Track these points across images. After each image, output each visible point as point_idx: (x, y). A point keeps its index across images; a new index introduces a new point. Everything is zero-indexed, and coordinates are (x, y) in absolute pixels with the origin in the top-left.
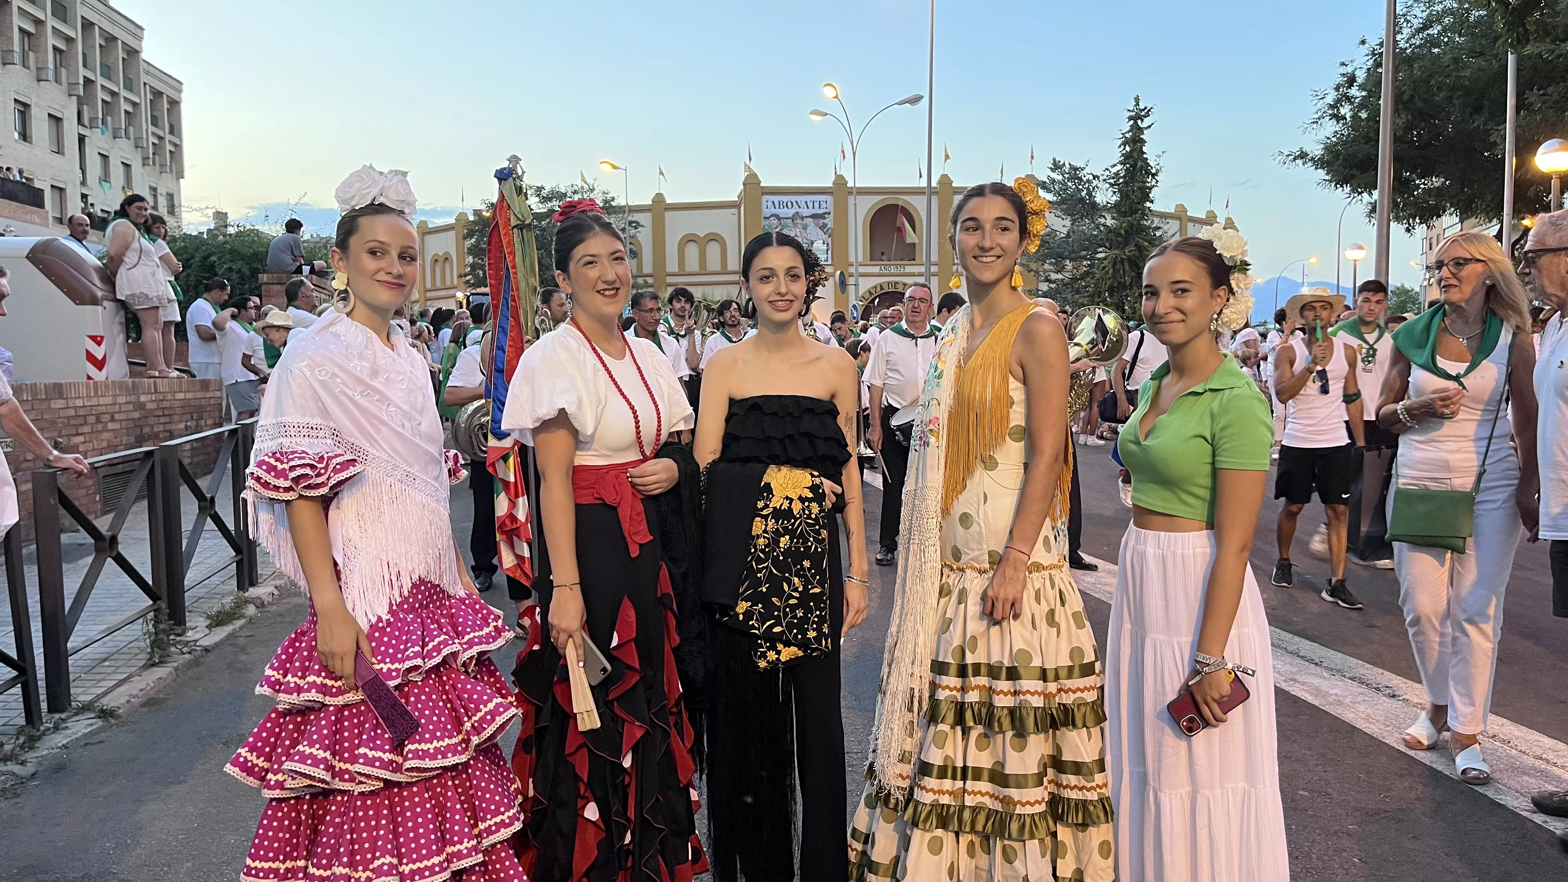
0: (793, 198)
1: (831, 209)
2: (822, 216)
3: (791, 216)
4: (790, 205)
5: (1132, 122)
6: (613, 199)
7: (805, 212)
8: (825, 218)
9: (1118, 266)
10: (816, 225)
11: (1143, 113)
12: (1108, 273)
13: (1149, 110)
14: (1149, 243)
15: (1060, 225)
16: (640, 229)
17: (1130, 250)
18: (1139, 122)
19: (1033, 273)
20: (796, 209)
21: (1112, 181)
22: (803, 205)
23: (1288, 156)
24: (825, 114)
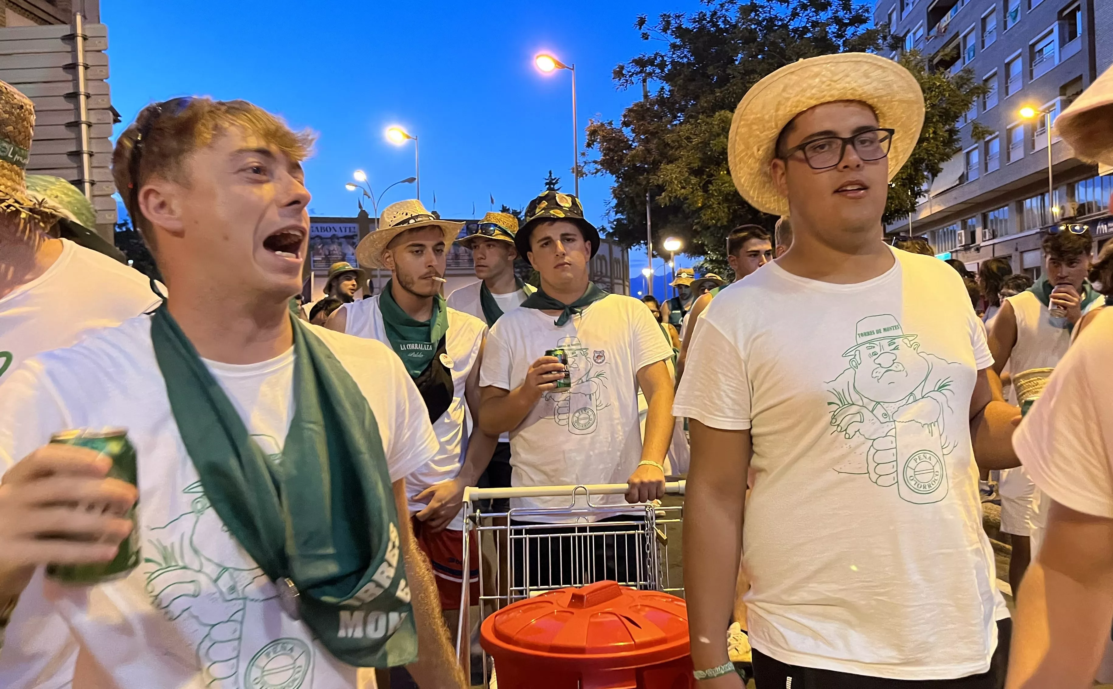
0: (331, 225)
1: (358, 232)
2: (352, 237)
3: (330, 237)
4: (329, 230)
7: (340, 234)
8: (354, 239)
10: (348, 243)
13: (558, 180)
20: (333, 232)
22: (338, 229)
24: (356, 186)
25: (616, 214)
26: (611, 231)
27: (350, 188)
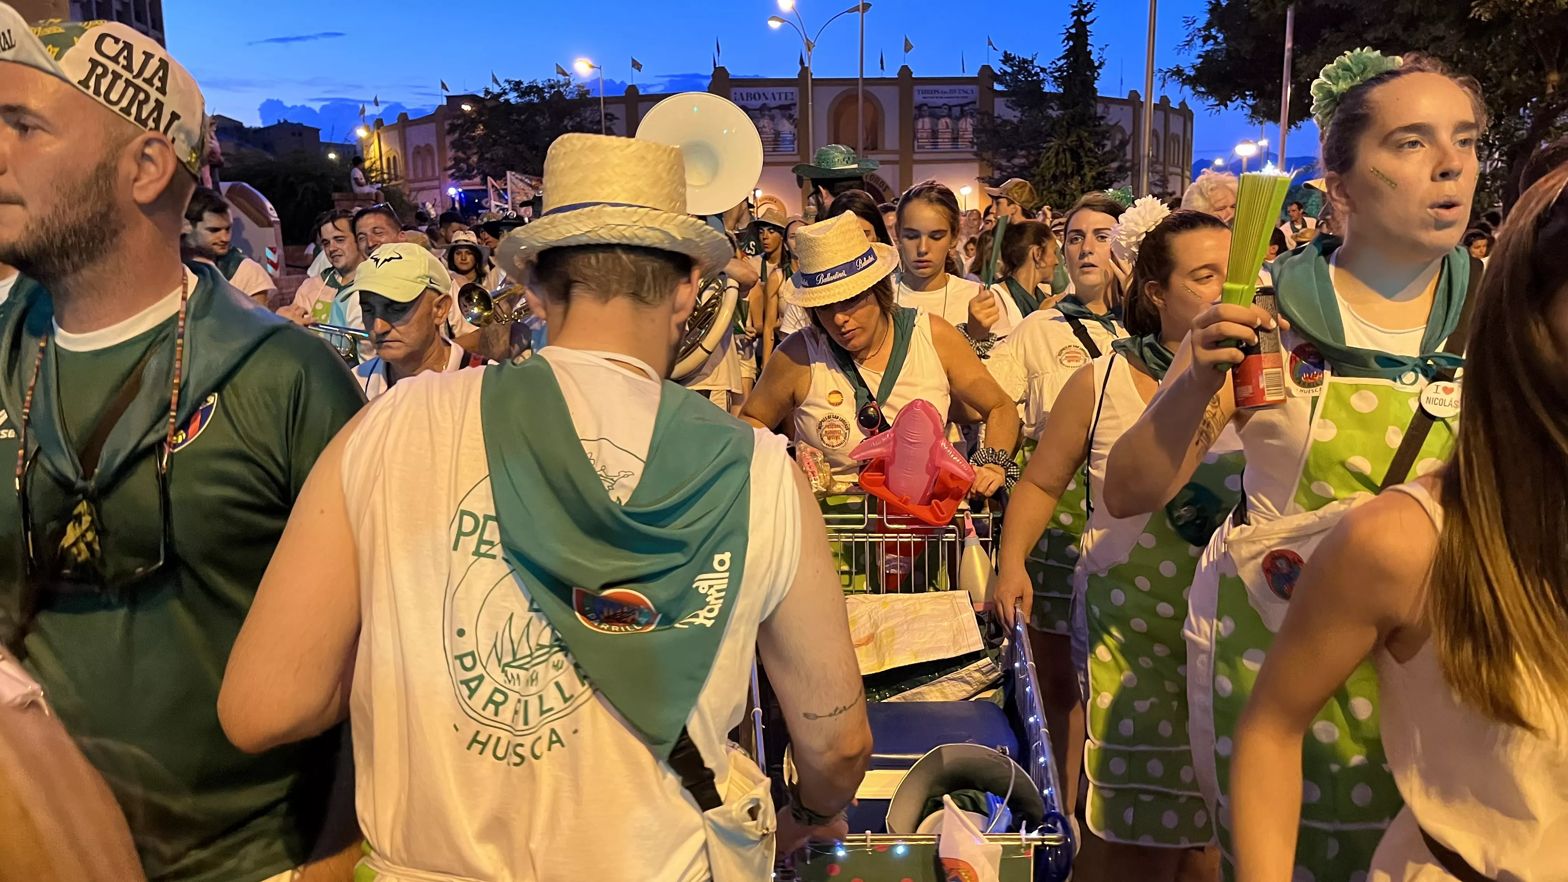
0: (760, 90)
1: (797, 100)
2: (788, 107)
3: (758, 107)
4: (757, 96)
5: (1075, 18)
6: (588, 92)
7: (772, 103)
8: (790, 109)
9: (1061, 155)
10: (784, 116)
11: (1086, 9)
12: (1050, 162)
13: (1092, 6)
14: (1090, 133)
15: (1013, 115)
16: (615, 121)
17: (1072, 140)
18: (1082, 18)
19: (985, 162)
20: (763, 101)
21: (1056, 74)
22: (769, 96)
23: (1166, 72)
24: (782, 21)
25: (1205, 42)
26: (1192, 73)
27: (774, 25)
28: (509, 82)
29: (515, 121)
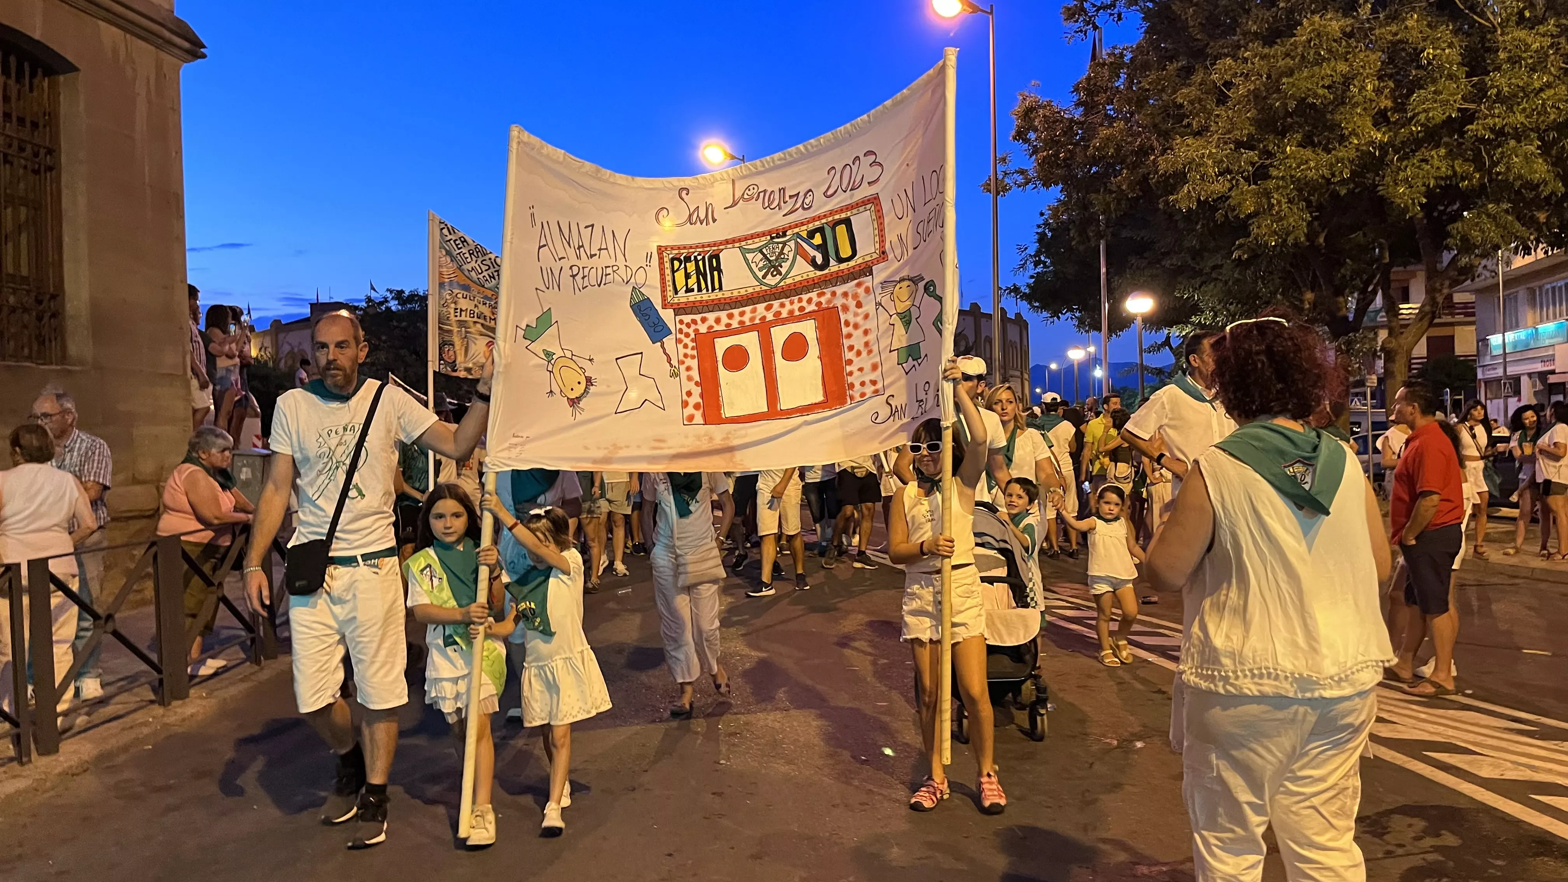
25: (1036, 266)
26: (1027, 291)
28: (391, 292)
29: (397, 327)
